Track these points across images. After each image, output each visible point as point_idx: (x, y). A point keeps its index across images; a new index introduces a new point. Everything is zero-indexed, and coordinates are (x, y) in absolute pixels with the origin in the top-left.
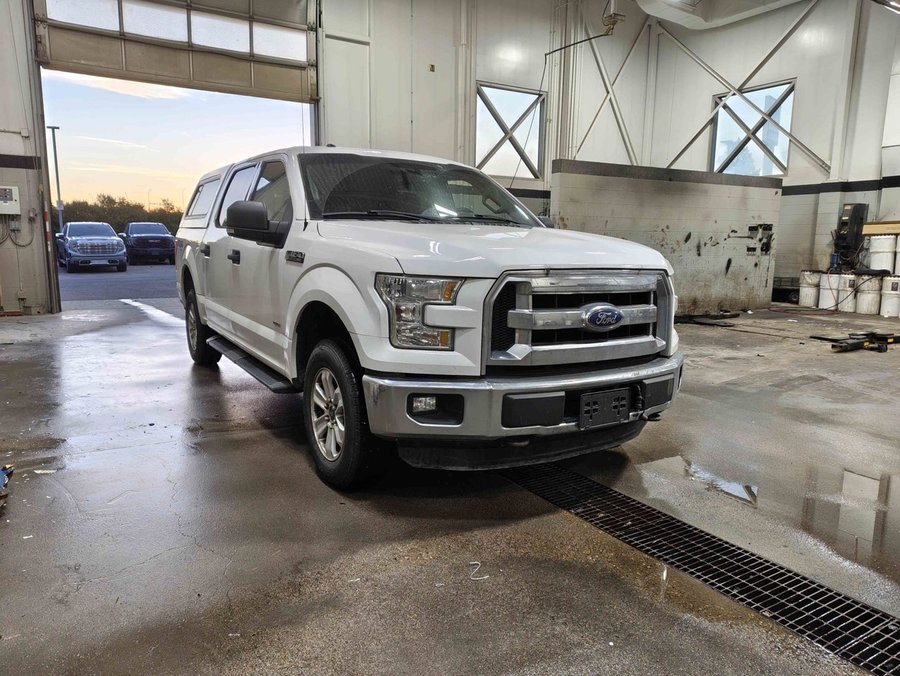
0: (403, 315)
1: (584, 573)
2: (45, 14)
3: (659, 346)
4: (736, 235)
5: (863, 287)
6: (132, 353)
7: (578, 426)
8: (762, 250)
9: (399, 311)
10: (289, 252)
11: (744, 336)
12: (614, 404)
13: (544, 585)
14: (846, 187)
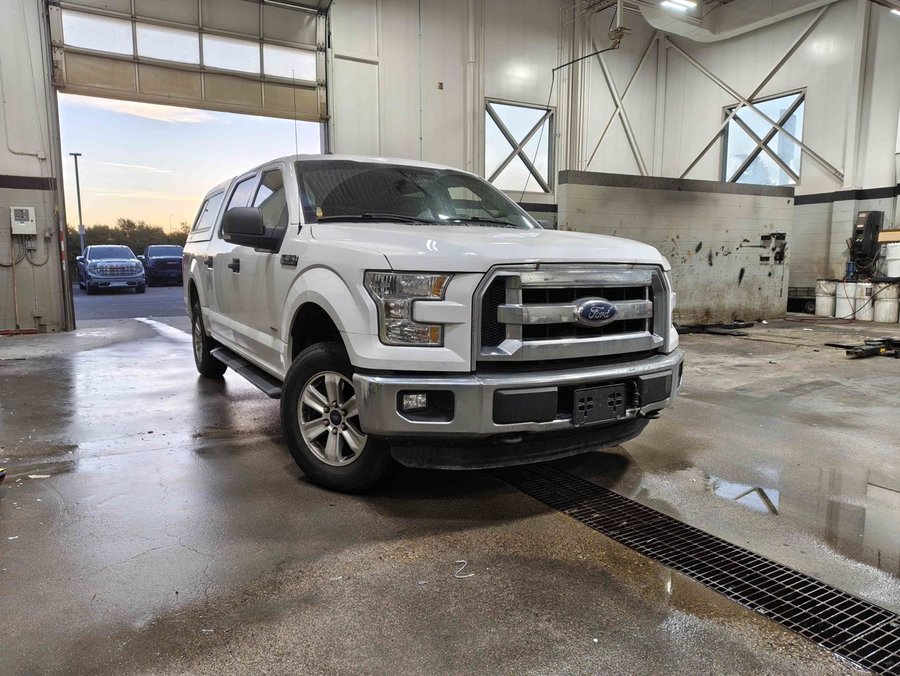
0: (392, 312)
1: (572, 570)
2: (62, 41)
3: (656, 342)
4: (748, 244)
5: (880, 295)
6: (141, 366)
7: (572, 422)
8: (776, 259)
9: (388, 308)
10: (284, 256)
11: (756, 345)
12: (609, 400)
13: (531, 583)
14: (860, 195)
